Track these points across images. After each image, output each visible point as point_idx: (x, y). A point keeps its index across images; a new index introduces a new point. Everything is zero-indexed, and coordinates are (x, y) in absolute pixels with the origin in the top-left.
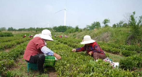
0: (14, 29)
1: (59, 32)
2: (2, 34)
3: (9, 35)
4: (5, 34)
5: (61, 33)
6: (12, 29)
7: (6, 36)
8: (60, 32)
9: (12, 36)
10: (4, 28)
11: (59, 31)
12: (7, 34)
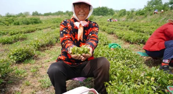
0: (39, 13)
1: (97, 15)
2: (28, 20)
3: (36, 22)
4: (31, 20)
5: (101, 17)
6: (37, 13)
7: (32, 23)
8: (99, 15)
9: (41, 22)
10: (27, 12)
11: (97, 13)
12: (33, 21)
